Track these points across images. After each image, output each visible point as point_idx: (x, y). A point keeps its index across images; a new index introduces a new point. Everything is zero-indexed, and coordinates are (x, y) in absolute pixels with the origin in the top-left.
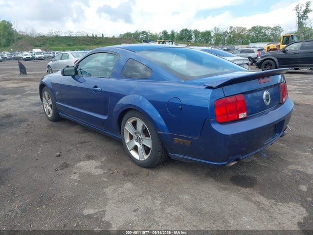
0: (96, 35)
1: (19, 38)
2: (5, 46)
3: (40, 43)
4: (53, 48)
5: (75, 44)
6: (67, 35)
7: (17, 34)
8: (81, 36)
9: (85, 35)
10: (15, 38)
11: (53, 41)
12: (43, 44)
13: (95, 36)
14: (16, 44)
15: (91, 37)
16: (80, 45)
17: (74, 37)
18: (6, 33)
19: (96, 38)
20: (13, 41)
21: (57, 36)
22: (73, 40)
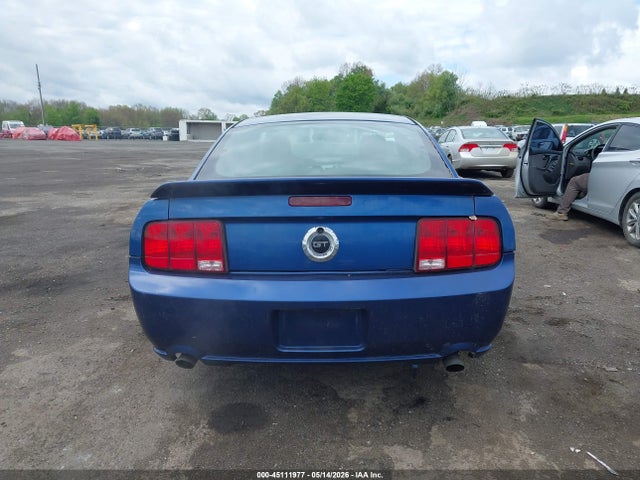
0: (626, 91)
1: (463, 103)
2: (438, 117)
3: (499, 111)
4: (520, 119)
5: (569, 112)
6: (557, 92)
7: (463, 94)
8: (588, 93)
9: (598, 91)
10: (457, 102)
11: (524, 106)
12: (504, 112)
13: (622, 92)
14: (456, 114)
15: (612, 96)
16: (581, 113)
17: (570, 97)
18: (445, 94)
19: (625, 96)
20: (453, 107)
21: (534, 96)
22: (568, 103)
